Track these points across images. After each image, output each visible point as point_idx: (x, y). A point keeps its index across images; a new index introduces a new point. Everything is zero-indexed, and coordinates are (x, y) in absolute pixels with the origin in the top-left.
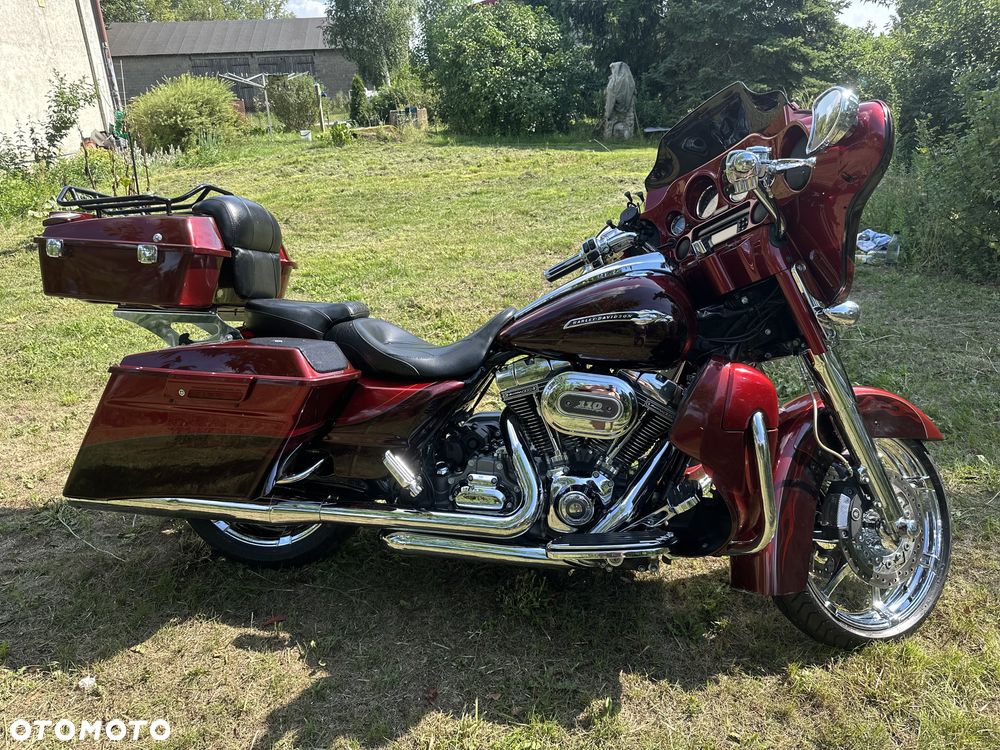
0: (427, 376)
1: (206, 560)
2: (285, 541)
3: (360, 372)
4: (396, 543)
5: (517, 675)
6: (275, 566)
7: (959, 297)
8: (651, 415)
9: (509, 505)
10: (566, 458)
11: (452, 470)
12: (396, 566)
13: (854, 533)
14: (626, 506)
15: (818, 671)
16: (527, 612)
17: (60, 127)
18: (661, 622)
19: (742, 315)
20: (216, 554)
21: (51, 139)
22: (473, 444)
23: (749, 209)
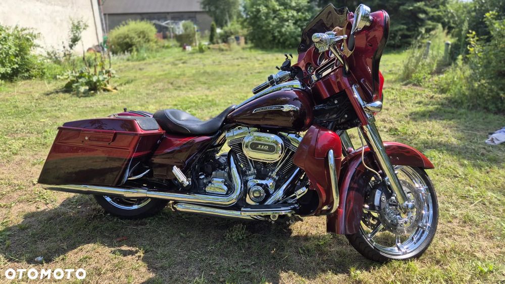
0: (194, 134)
1: (102, 215)
2: (135, 207)
3: (165, 131)
4: (179, 208)
5: (226, 266)
6: (130, 218)
7: (483, 119)
8: (293, 153)
9: (229, 192)
10: (256, 172)
11: (206, 177)
12: (183, 220)
13: (382, 207)
14: (280, 193)
15: (366, 273)
16: (236, 240)
17: (75, 40)
18: (296, 248)
19: (334, 108)
20: (106, 213)
21: (71, 46)
22: (217, 166)
23: (335, 61)
